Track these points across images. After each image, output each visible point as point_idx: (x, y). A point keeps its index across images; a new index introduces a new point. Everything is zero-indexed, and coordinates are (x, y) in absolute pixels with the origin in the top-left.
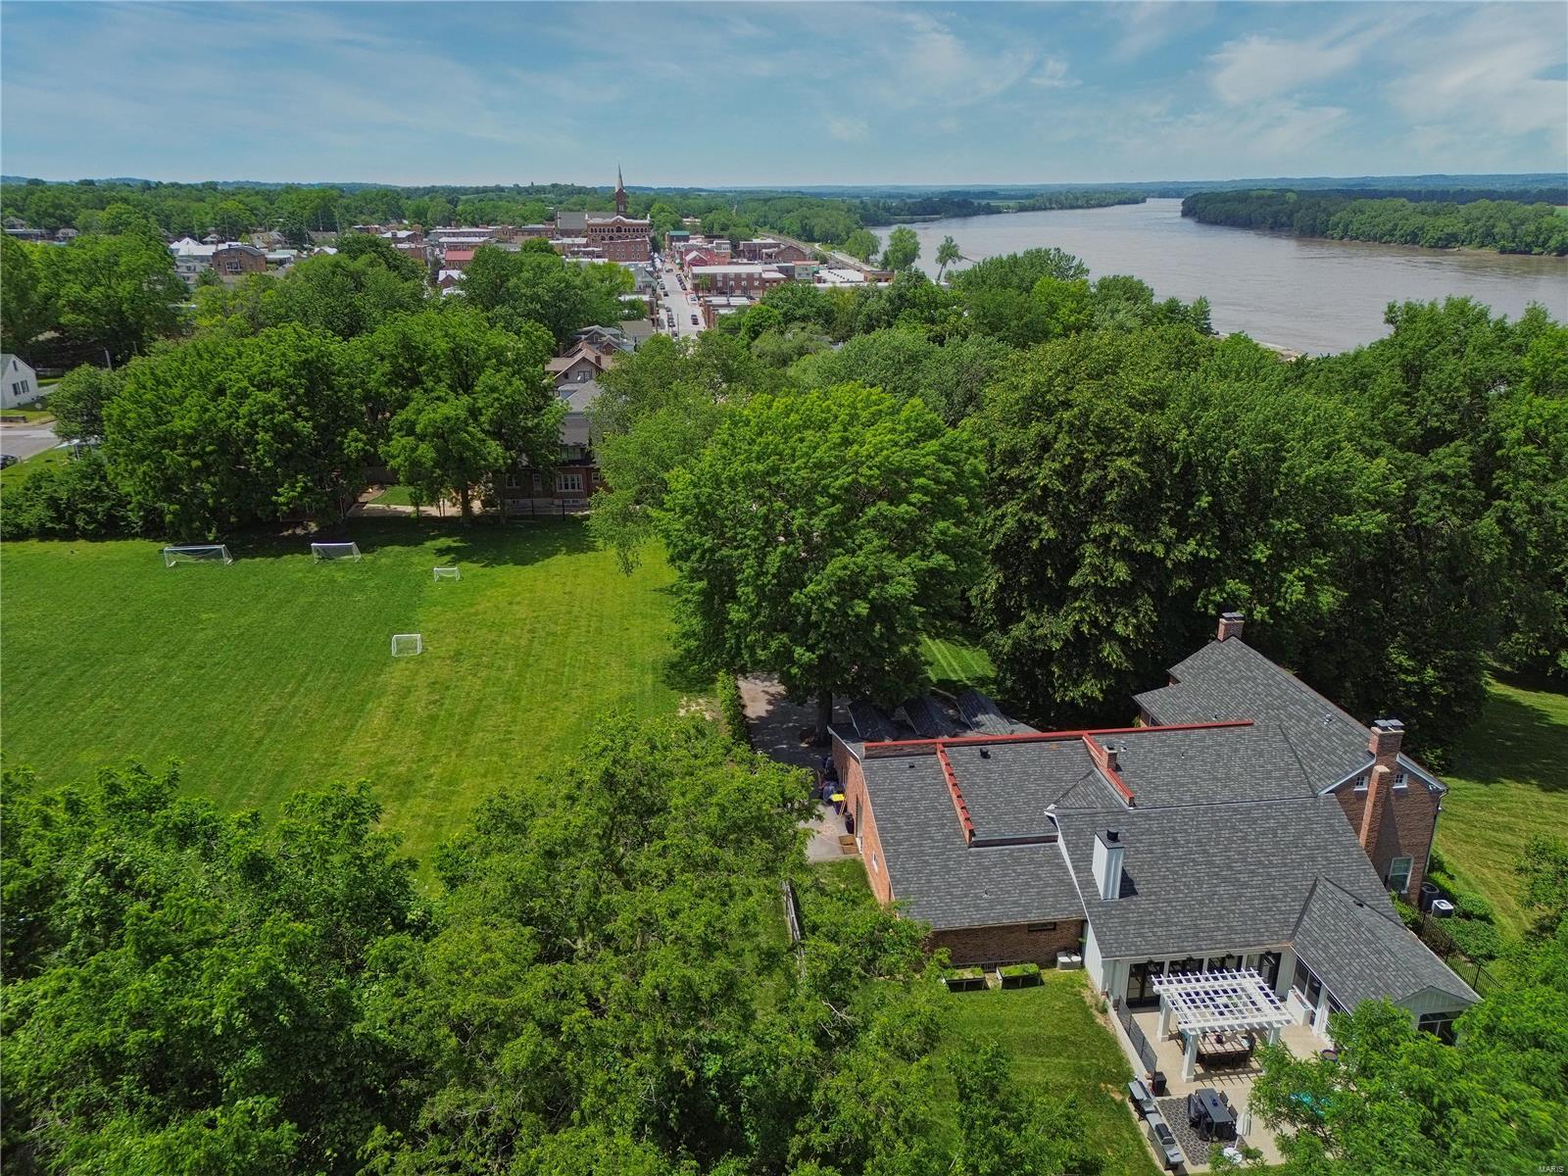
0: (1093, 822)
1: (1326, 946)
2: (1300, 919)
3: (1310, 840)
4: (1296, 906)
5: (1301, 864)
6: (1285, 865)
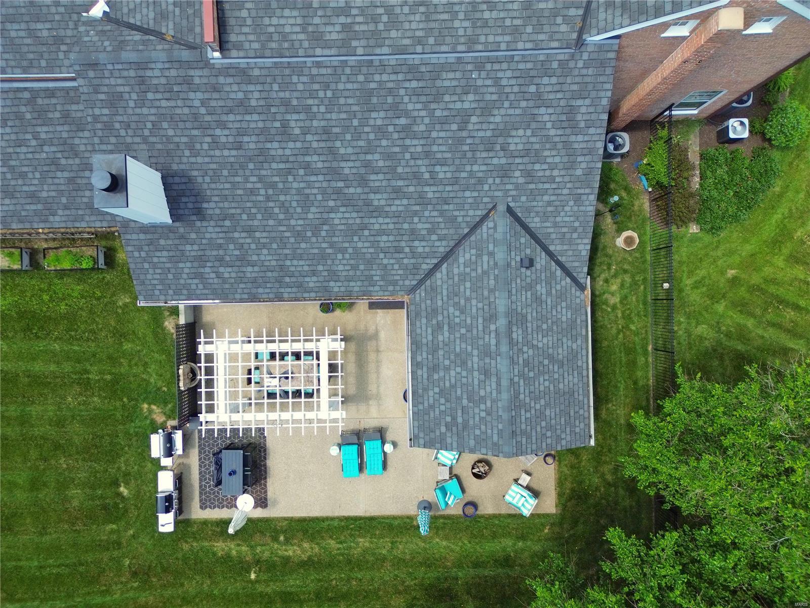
2: (437, 267)
3: (517, 141)
4: (442, 248)
5: (481, 182)
6: (455, 181)
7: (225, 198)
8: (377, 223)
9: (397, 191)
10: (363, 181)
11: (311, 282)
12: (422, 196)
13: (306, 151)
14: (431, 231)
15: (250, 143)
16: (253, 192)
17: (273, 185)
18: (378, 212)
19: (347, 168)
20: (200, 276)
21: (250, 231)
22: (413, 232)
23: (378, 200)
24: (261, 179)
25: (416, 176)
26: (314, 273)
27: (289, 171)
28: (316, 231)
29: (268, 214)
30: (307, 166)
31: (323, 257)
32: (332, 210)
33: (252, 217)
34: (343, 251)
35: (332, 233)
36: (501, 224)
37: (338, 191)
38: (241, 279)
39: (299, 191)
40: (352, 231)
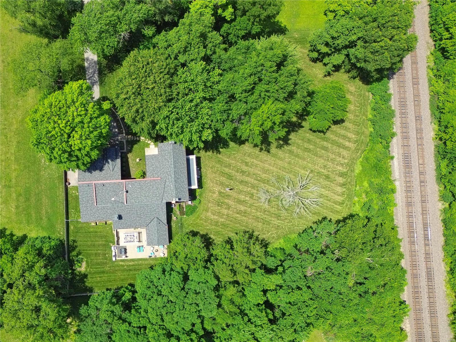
0: (118, 206)
2: (149, 224)
3: (157, 211)
5: (153, 215)
10: (140, 215)
12: (147, 216)
13: (134, 212)
14: (148, 220)
17: (130, 216)
18: (142, 218)
20: (121, 226)
26: (134, 225)
28: (135, 220)
33: (128, 219)
34: (138, 222)
36: (156, 219)
37: (137, 216)
38: (126, 226)
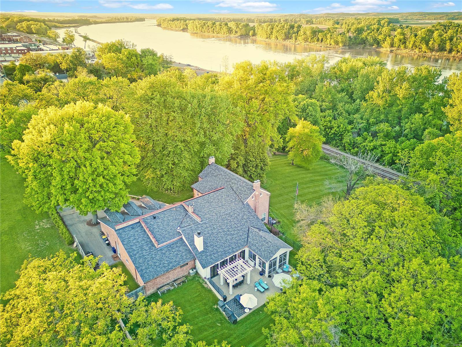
0: (192, 230)
1: (255, 245)
2: (248, 239)
3: (245, 217)
4: (246, 236)
5: (244, 224)
6: (241, 226)
7: (210, 242)
8: (234, 236)
9: (234, 230)
10: (229, 231)
11: (230, 251)
12: (238, 229)
13: (219, 230)
14: (243, 234)
15: (210, 232)
16: (214, 239)
17: (216, 237)
18: (234, 234)
19: (225, 230)
20: (211, 258)
21: (216, 246)
22: (240, 235)
23: (232, 233)
24: (214, 237)
25: (235, 227)
26: (230, 249)
27: (217, 234)
28: (226, 241)
29: (218, 242)
30: (220, 232)
31: (229, 245)
32: (227, 237)
33: (215, 243)
34: (232, 243)
35: (229, 241)
37: (226, 234)
38: (218, 256)
39: (220, 236)
40: (231, 239)
